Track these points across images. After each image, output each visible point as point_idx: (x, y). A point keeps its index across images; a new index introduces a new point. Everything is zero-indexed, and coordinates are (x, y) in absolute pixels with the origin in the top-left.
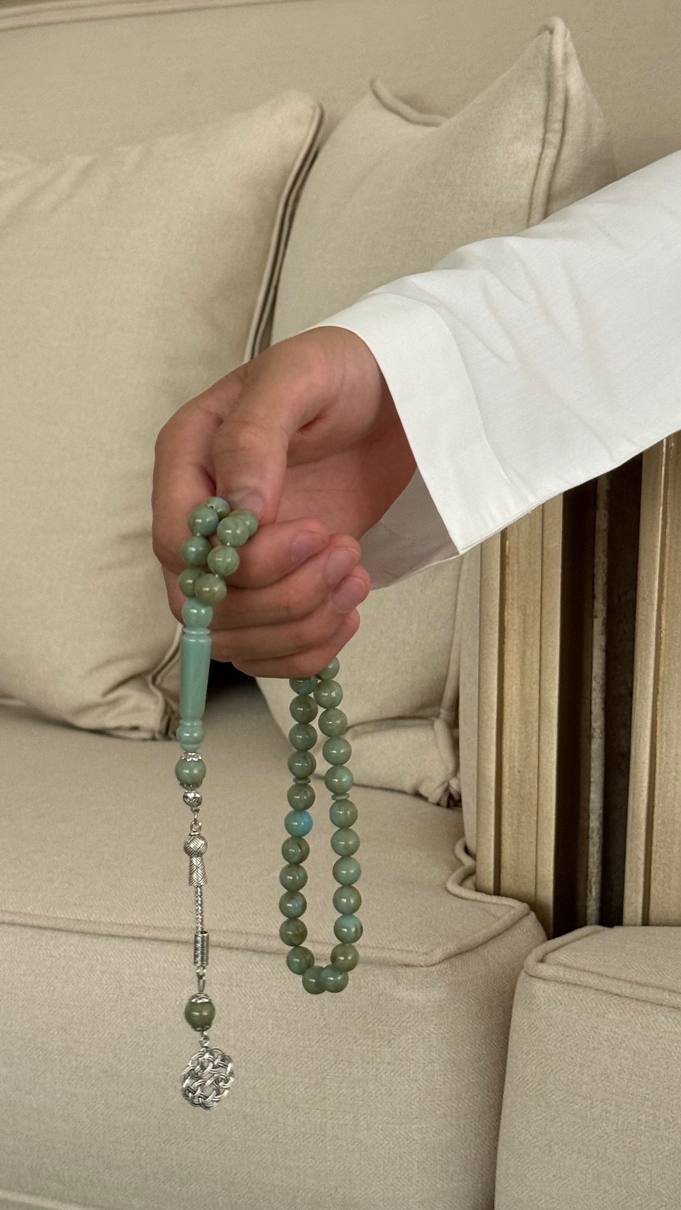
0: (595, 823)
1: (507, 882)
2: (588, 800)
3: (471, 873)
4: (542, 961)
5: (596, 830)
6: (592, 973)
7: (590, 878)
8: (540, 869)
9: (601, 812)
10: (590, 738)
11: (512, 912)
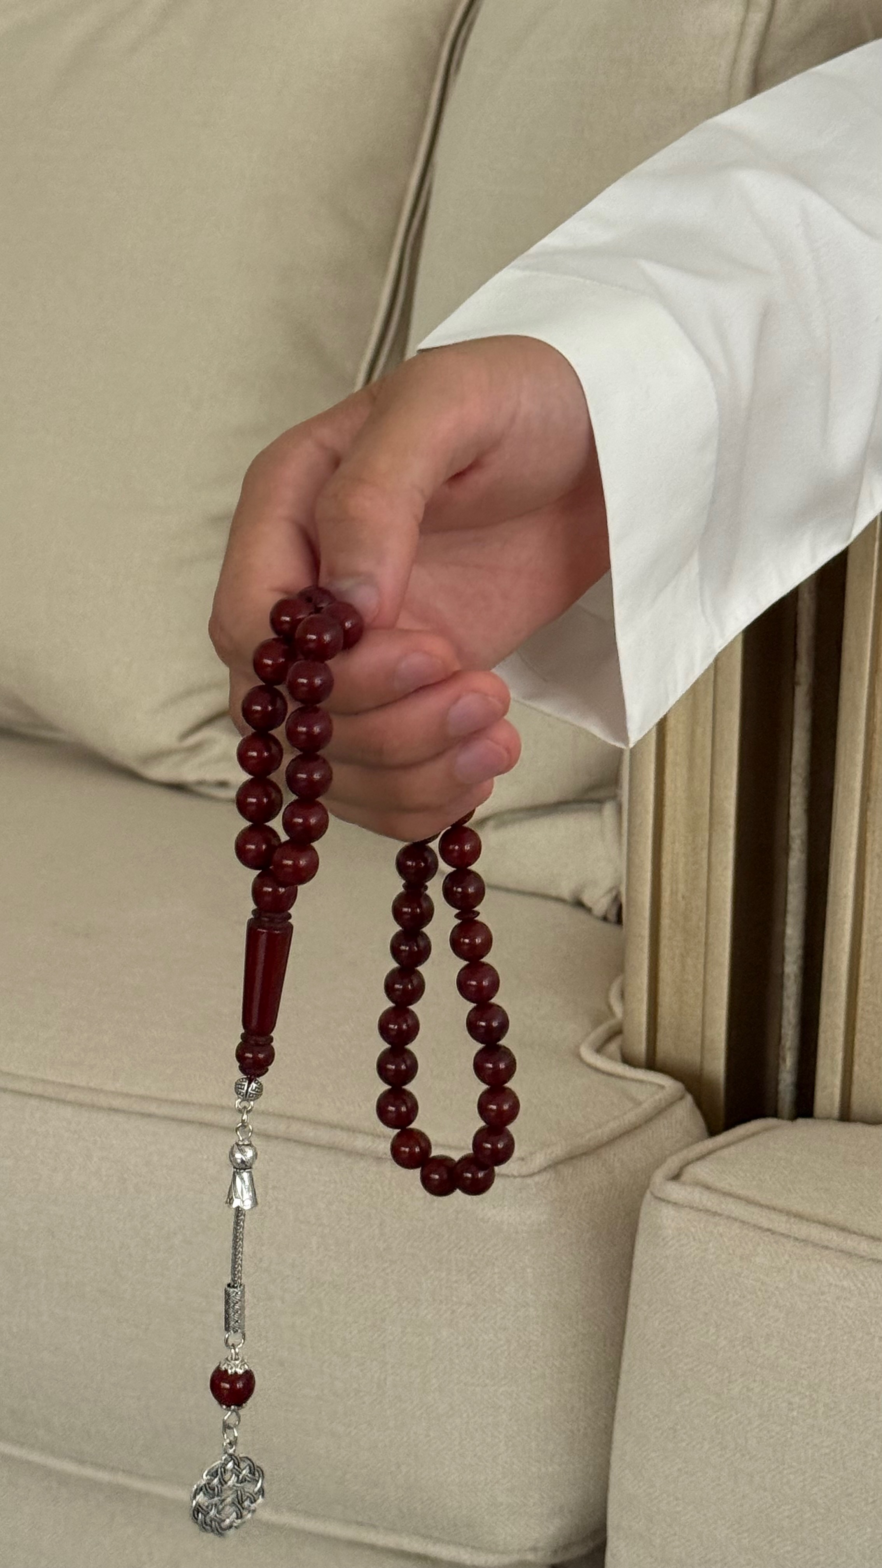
1: (666, 1046)
3: (616, 1033)
4: (676, 1177)
5: (792, 977)
6: (738, 1198)
7: (783, 1042)
8: (708, 1033)
10: (786, 851)
11: (657, 1097)
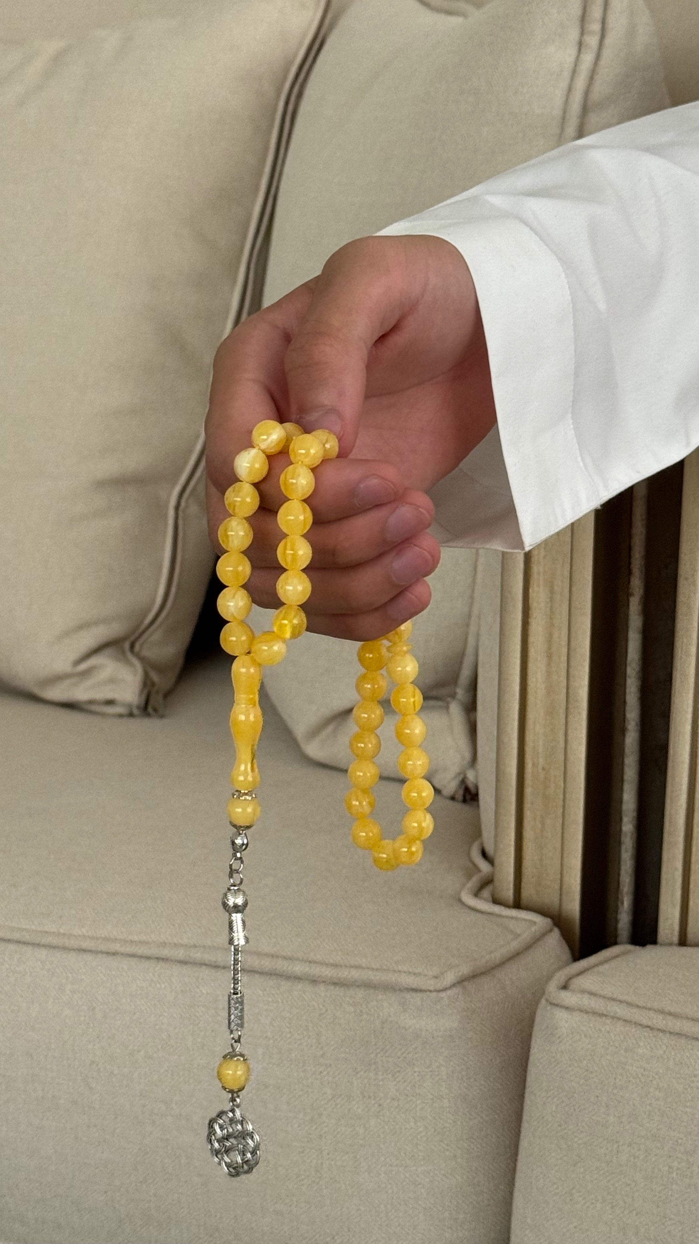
0: (628, 826)
1: (528, 892)
2: (621, 801)
3: (487, 882)
4: (565, 987)
5: (629, 835)
6: (621, 1001)
7: (621, 887)
8: (566, 879)
9: (635, 814)
10: (623, 731)
11: (533, 929)
